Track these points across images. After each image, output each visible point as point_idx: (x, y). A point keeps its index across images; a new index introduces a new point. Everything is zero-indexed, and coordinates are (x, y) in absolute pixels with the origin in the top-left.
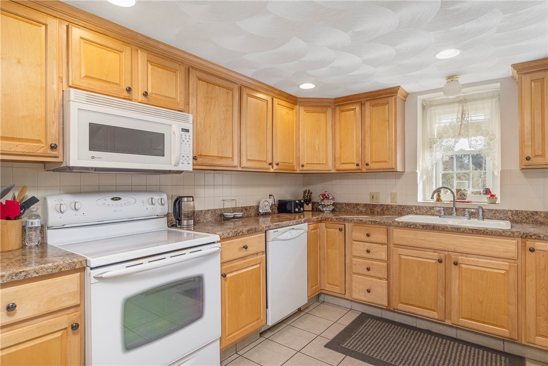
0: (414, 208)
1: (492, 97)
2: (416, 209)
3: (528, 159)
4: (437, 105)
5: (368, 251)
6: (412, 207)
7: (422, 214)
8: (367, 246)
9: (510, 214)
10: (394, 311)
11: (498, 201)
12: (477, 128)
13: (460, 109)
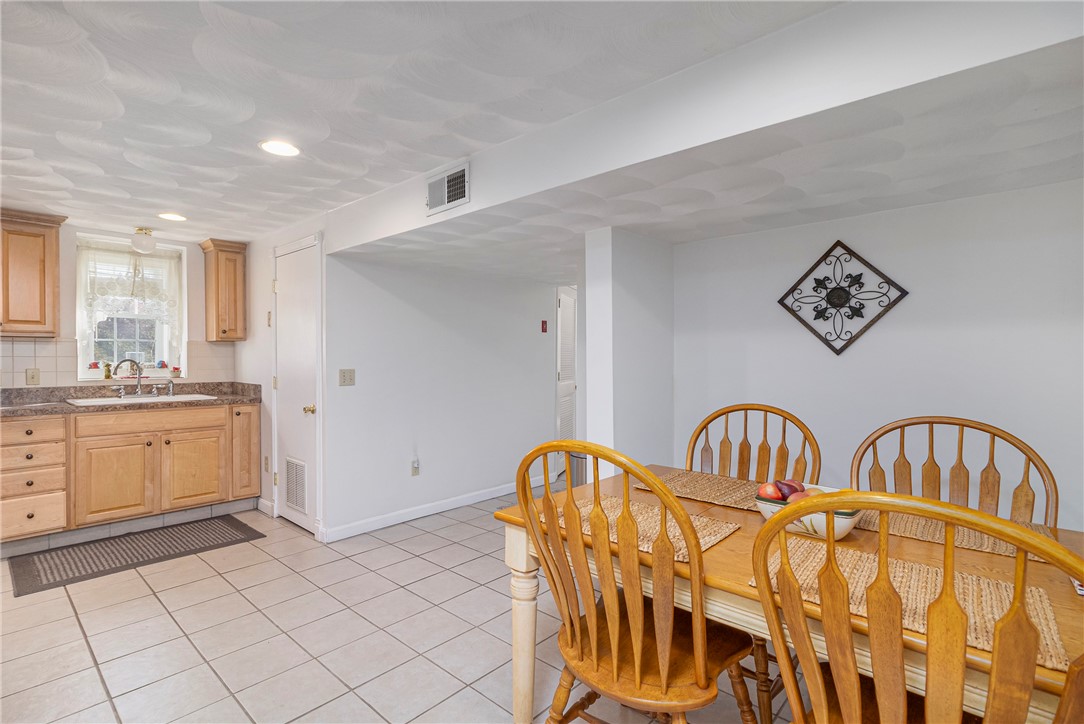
0: (72, 391)
1: (171, 258)
2: (75, 391)
3: (225, 332)
4: (97, 249)
5: (29, 457)
6: (69, 388)
7: (87, 398)
8: (26, 449)
9: (197, 387)
10: (80, 528)
11: (183, 375)
12: (154, 289)
13: (132, 262)
